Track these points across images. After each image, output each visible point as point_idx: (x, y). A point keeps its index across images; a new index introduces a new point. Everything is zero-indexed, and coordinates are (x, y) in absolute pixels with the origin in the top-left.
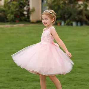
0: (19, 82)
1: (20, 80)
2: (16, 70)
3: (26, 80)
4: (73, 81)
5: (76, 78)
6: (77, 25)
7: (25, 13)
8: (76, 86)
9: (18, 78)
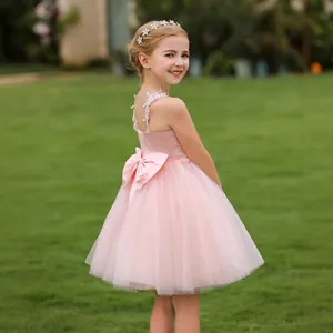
0: (57, 311)
1: (60, 304)
2: (39, 262)
3: (87, 305)
4: (278, 302)
5: (288, 288)
6: (254, 72)
7: (41, 29)
8: (294, 323)
9: (53, 296)
